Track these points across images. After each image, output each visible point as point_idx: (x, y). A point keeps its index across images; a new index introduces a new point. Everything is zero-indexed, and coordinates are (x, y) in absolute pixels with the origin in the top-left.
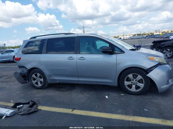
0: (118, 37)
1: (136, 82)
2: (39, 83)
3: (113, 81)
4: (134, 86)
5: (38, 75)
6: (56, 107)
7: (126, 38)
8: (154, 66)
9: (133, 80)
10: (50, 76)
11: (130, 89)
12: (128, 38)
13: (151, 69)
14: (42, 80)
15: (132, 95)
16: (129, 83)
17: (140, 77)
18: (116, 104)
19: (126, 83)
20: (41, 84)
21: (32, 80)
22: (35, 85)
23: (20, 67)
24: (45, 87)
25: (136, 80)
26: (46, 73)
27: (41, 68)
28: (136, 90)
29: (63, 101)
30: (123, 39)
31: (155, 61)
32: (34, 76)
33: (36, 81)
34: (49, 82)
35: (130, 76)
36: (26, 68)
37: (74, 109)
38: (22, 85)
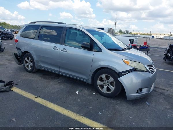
0: (151, 35)
1: (108, 83)
2: (29, 66)
3: (87, 78)
4: (105, 87)
5: (30, 58)
6: (27, 91)
7: (160, 38)
8: (127, 71)
9: (105, 81)
10: (38, 62)
11: (102, 89)
12: (162, 38)
13: (124, 73)
14: (32, 64)
15: (102, 96)
16: (102, 83)
17: (111, 79)
18: (79, 101)
19: (99, 83)
20: (31, 68)
21: (25, 63)
22: (26, 68)
23: (18, 49)
24: (33, 71)
25: (108, 82)
26: (35, 58)
27: (32, 52)
28: (106, 92)
29: (37, 87)
30: (156, 37)
31: (130, 66)
32: (26, 59)
33: (27, 64)
34: (37, 67)
35: (104, 76)
36: (21, 50)
37: (39, 96)
38: (19, 65)
